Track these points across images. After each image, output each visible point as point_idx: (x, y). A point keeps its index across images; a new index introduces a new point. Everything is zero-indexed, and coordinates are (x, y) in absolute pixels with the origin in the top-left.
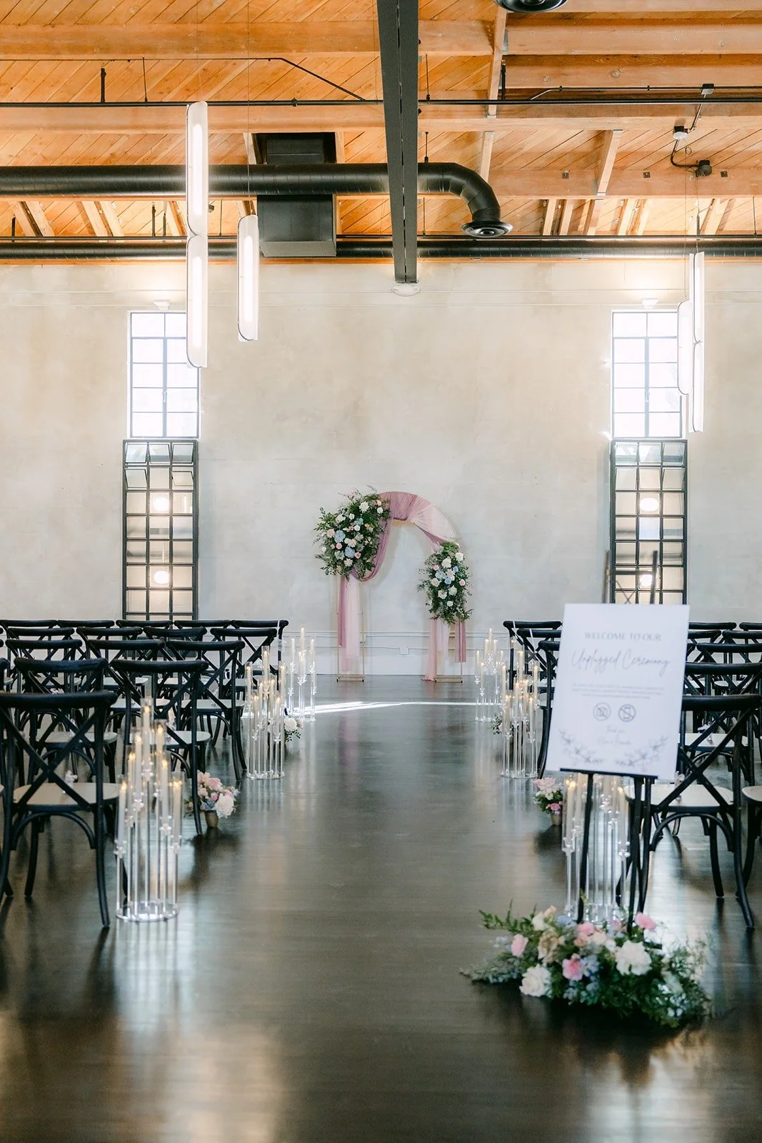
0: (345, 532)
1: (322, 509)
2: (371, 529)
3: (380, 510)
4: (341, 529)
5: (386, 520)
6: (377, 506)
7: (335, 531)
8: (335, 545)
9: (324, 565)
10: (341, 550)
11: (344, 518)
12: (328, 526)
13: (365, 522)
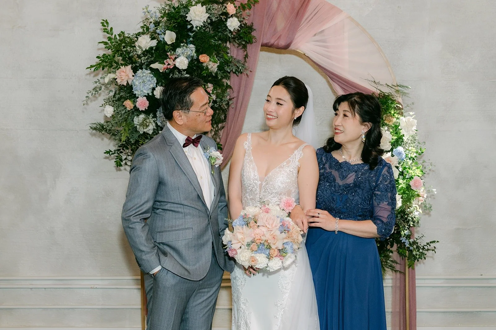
0: (155, 72)
1: (105, 23)
2: (213, 67)
3: (233, 24)
4: (148, 67)
5: (245, 47)
6: (226, 15)
7: (135, 70)
8: (134, 102)
9: (112, 146)
10: (147, 112)
11: (154, 43)
12: (119, 59)
13: (199, 52)
